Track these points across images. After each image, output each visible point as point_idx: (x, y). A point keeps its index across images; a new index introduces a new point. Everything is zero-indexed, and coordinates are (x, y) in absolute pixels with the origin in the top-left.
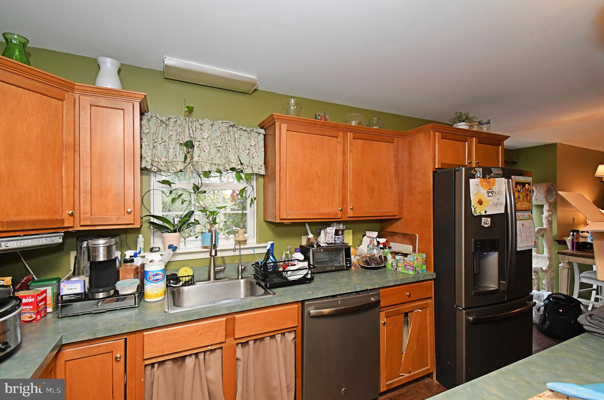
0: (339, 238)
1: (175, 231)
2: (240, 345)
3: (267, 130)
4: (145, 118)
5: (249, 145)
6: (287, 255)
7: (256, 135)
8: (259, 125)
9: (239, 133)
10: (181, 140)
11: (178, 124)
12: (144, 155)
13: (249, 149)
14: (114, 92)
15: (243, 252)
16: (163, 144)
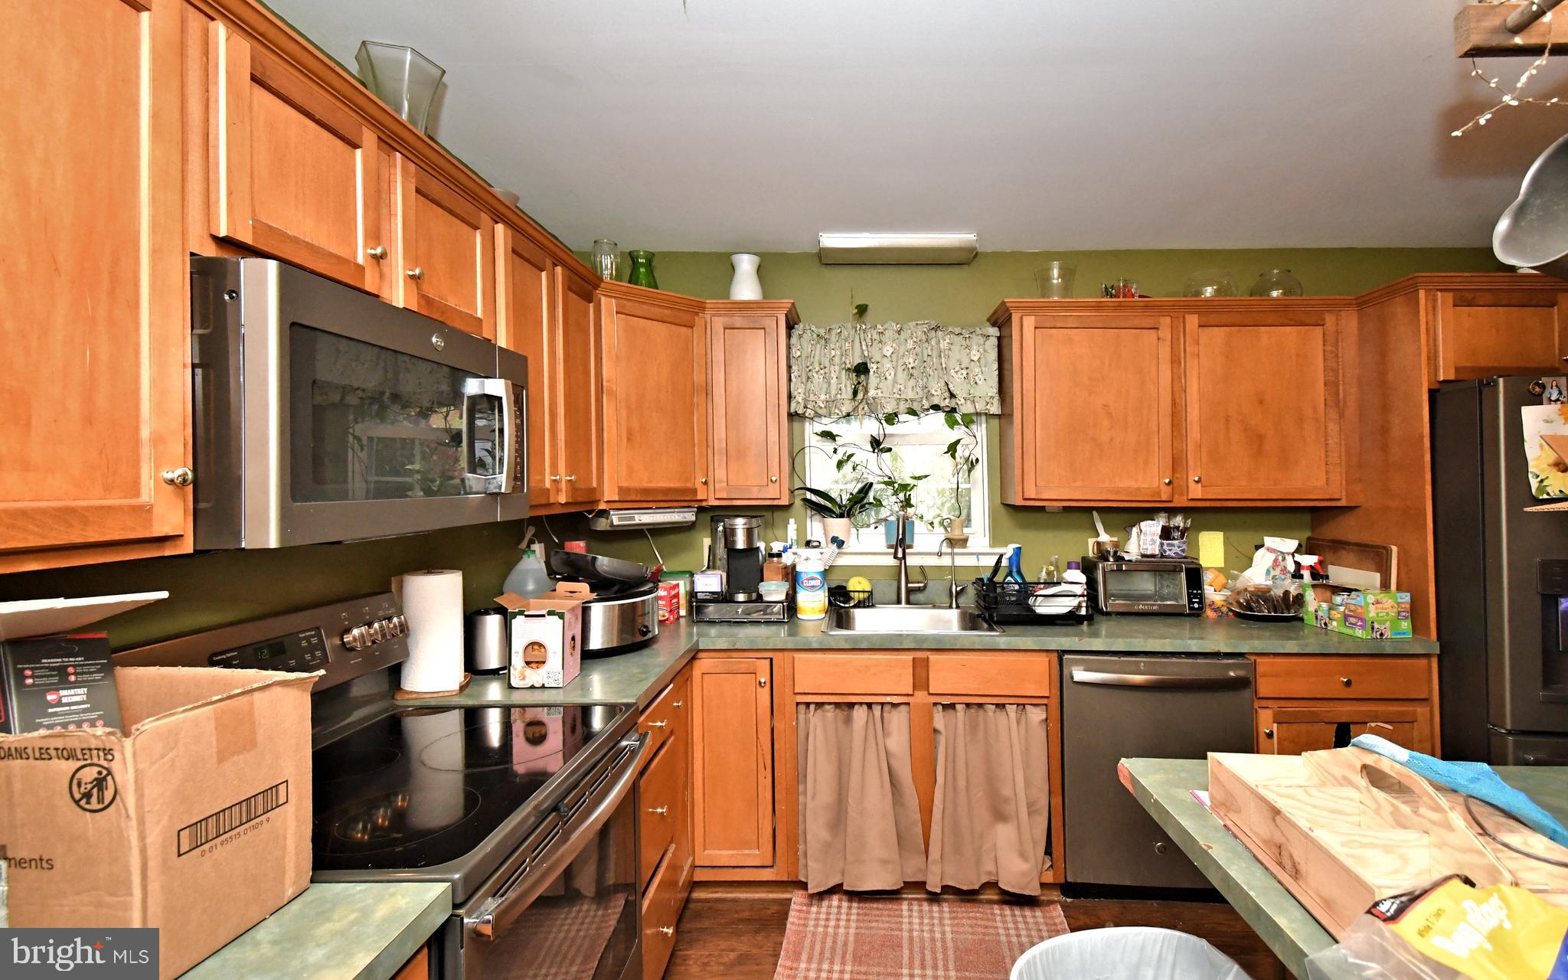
0: (1173, 545)
1: (841, 516)
2: (940, 708)
3: (1002, 329)
4: (795, 333)
5: (968, 360)
6: (1049, 573)
7: (981, 340)
8: (988, 320)
9: (948, 341)
10: (848, 362)
11: (842, 337)
12: (794, 393)
13: (967, 368)
14: (752, 306)
15: (960, 561)
16: (821, 372)
